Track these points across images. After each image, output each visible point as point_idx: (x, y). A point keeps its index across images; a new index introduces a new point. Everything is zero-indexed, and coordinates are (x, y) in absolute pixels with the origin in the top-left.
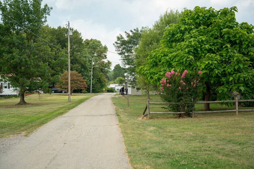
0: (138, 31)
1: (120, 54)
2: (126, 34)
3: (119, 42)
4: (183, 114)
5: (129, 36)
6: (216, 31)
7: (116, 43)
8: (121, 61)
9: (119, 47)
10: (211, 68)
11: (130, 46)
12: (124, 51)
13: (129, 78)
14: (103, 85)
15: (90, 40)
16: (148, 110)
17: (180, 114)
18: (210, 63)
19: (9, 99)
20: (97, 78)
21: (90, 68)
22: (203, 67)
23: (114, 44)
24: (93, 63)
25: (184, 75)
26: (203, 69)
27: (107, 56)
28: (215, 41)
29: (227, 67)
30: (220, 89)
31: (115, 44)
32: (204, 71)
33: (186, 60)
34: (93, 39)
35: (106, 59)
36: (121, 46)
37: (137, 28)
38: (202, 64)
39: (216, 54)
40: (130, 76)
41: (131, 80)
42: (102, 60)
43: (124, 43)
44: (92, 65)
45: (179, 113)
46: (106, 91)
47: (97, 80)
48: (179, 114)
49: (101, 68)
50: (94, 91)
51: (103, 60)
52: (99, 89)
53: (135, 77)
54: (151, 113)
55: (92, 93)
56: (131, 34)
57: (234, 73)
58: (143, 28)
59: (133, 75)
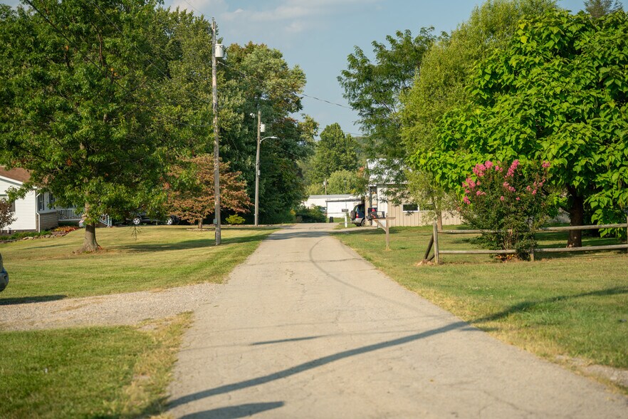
0: (408, 40)
1: (356, 106)
2: (374, 48)
3: (354, 71)
4: (512, 254)
5: (382, 53)
6: (586, 69)
7: (347, 74)
8: (361, 125)
9: (354, 86)
10: (571, 154)
11: (387, 81)
12: (368, 97)
13: (384, 177)
14: (290, 198)
15: (244, 47)
16: (435, 249)
17: (504, 254)
18: (569, 143)
19: (14, 243)
20: (273, 177)
21: (250, 143)
22: (554, 151)
23: (340, 79)
24: (262, 128)
25: (513, 172)
26: (554, 157)
27: (302, 103)
28: (585, 94)
29: (607, 151)
30: (593, 199)
31: (344, 77)
32: (557, 162)
33: (518, 138)
34: (254, 43)
35: (298, 110)
36: (360, 81)
37: (408, 31)
38: (552, 146)
39: (586, 123)
40: (386, 171)
41: (388, 181)
42: (286, 114)
43: (368, 74)
44: (259, 135)
45: (502, 251)
46: (299, 218)
47: (271, 180)
48: (501, 254)
49: (284, 140)
50: (266, 219)
51: (291, 115)
52: (277, 212)
53: (401, 172)
54: (440, 252)
55: (260, 223)
56: (389, 47)
57: (622, 165)
58: (423, 31)
59: (395, 167)
